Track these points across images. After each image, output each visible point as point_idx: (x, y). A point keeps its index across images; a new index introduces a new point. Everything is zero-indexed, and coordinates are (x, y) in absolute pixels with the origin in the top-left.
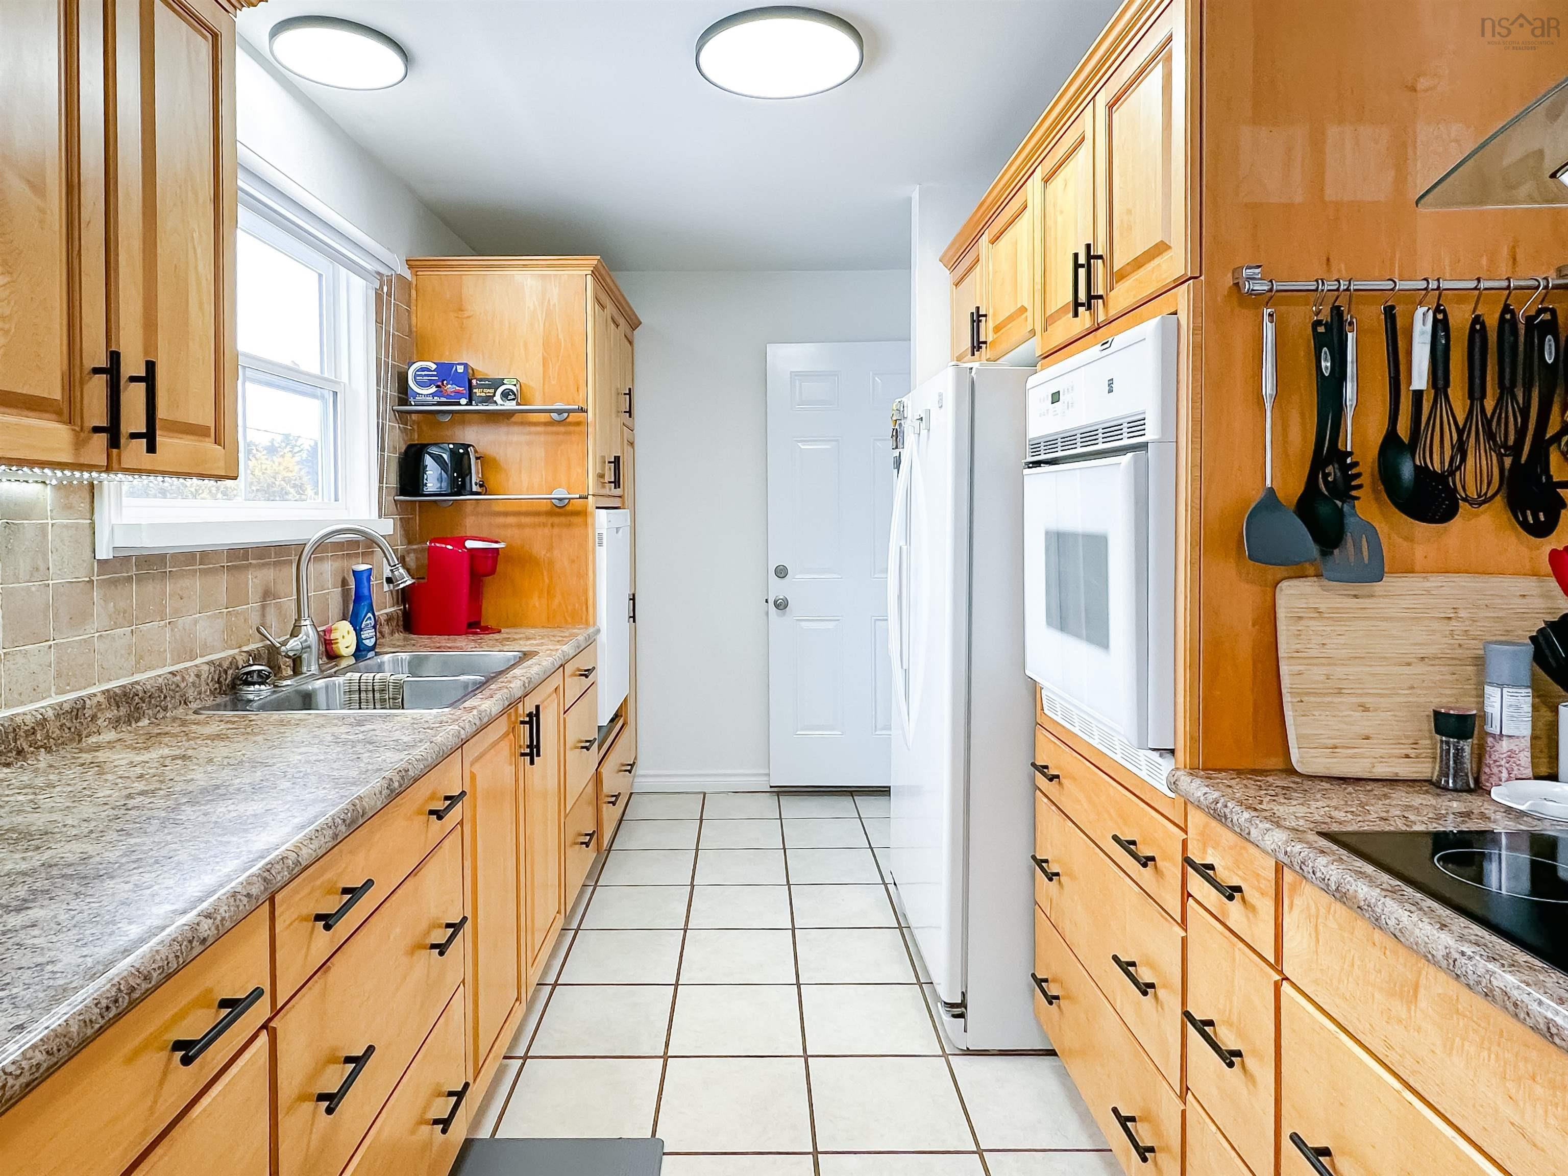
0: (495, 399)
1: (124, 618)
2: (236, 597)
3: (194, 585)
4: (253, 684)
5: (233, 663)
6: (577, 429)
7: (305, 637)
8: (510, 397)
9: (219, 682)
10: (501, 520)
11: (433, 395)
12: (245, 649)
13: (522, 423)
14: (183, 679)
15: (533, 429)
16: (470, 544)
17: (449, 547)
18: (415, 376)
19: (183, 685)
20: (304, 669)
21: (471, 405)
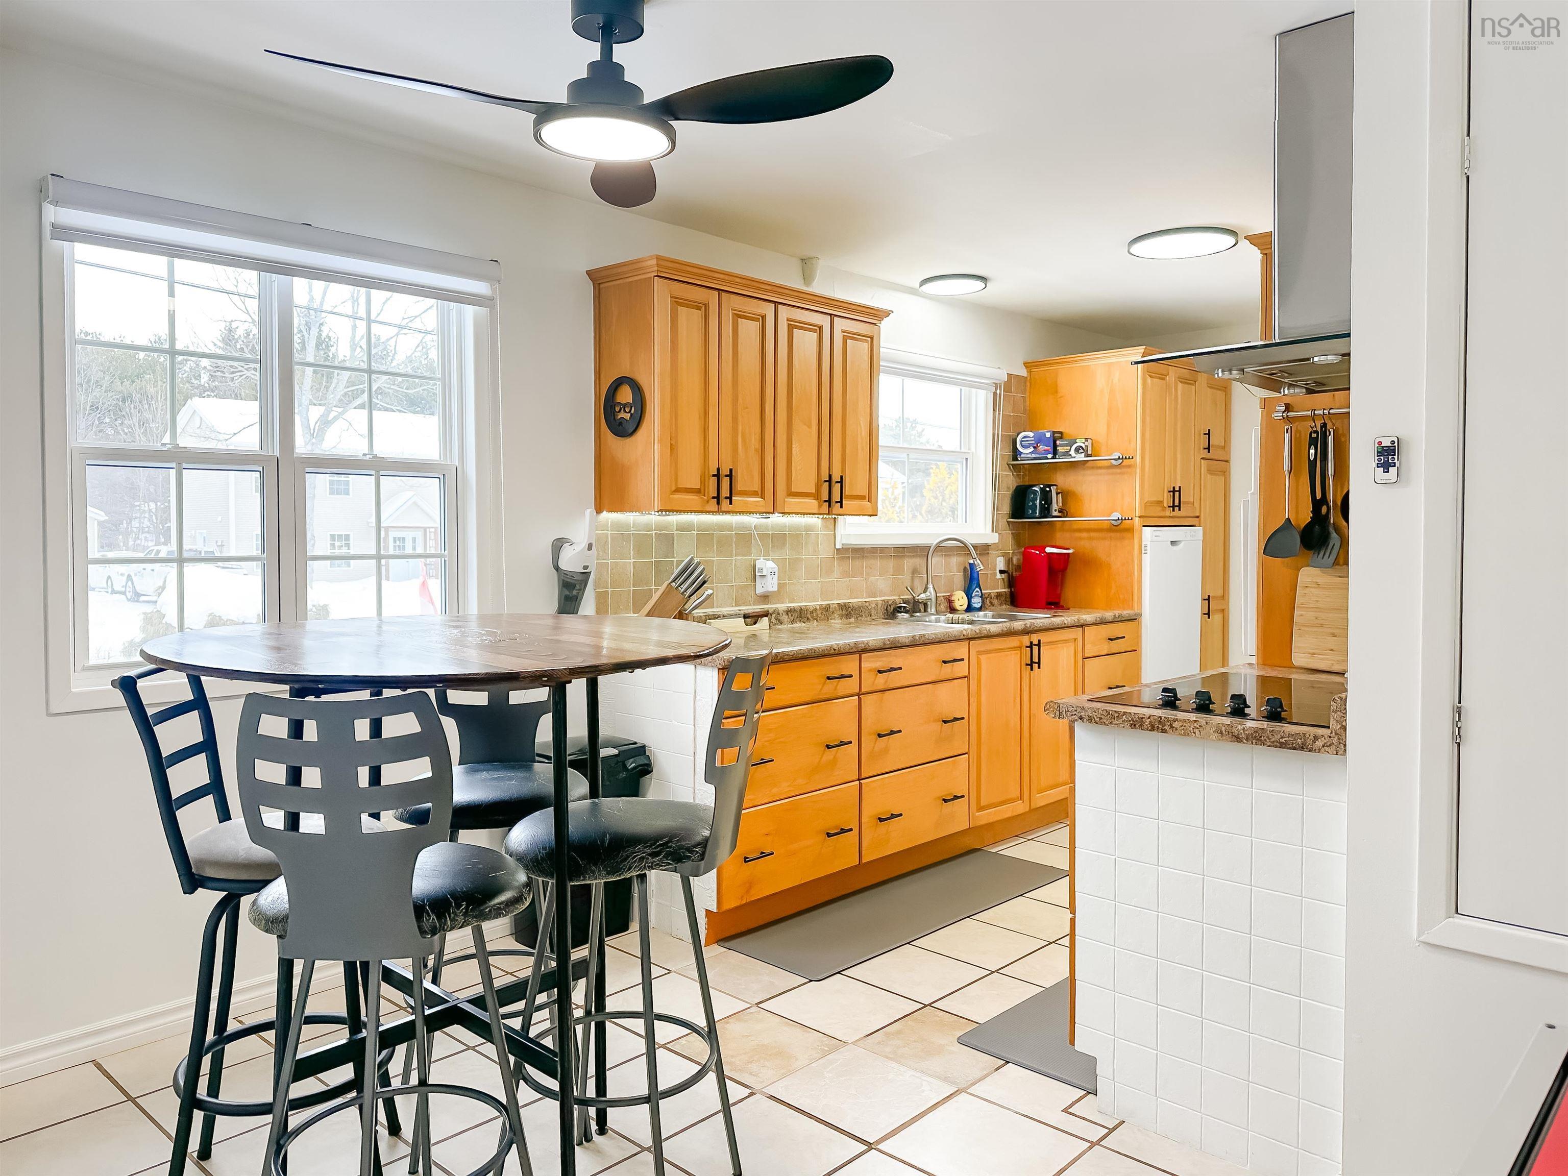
0: (1070, 453)
1: (845, 574)
2: (898, 571)
3: (878, 563)
4: (901, 612)
5: (894, 602)
6: (1129, 470)
7: (929, 594)
8: (1080, 451)
9: (887, 610)
10: (1077, 535)
11: (1031, 453)
12: (902, 597)
13: (1093, 468)
14: (870, 605)
15: (1100, 471)
16: (1049, 550)
17: (1038, 552)
18: (1022, 441)
19: (869, 608)
20: (929, 610)
21: (1056, 458)
